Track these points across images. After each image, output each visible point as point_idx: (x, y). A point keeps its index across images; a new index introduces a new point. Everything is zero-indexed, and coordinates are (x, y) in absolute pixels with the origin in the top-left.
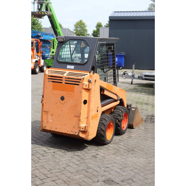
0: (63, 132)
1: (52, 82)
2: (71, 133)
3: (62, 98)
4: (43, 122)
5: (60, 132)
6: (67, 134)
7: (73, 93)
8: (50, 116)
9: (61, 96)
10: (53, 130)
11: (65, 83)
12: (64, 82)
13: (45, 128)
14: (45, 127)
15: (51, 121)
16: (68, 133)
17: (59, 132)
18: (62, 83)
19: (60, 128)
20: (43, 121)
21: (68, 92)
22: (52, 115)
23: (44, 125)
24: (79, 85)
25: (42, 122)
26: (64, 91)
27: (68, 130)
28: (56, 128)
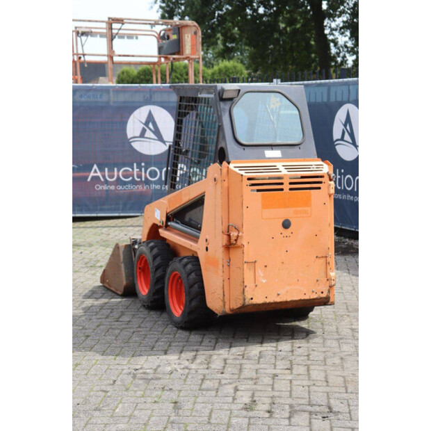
0: (295, 299)
1: (258, 191)
2: (312, 298)
3: (286, 225)
4: (246, 289)
5: (289, 300)
6: (304, 300)
7: (308, 209)
8: (260, 272)
9: (283, 219)
10: (272, 301)
11: (291, 189)
12: (286, 187)
13: (251, 302)
14: (252, 299)
15: (264, 281)
16: (307, 297)
17: (286, 302)
18: (282, 190)
19: (287, 292)
20: (246, 286)
21: (297, 209)
22: (266, 266)
23: (248, 296)
24: (319, 188)
25: (244, 290)
26: (288, 207)
27: (305, 291)
28: (278, 295)
